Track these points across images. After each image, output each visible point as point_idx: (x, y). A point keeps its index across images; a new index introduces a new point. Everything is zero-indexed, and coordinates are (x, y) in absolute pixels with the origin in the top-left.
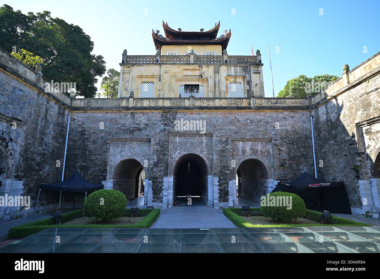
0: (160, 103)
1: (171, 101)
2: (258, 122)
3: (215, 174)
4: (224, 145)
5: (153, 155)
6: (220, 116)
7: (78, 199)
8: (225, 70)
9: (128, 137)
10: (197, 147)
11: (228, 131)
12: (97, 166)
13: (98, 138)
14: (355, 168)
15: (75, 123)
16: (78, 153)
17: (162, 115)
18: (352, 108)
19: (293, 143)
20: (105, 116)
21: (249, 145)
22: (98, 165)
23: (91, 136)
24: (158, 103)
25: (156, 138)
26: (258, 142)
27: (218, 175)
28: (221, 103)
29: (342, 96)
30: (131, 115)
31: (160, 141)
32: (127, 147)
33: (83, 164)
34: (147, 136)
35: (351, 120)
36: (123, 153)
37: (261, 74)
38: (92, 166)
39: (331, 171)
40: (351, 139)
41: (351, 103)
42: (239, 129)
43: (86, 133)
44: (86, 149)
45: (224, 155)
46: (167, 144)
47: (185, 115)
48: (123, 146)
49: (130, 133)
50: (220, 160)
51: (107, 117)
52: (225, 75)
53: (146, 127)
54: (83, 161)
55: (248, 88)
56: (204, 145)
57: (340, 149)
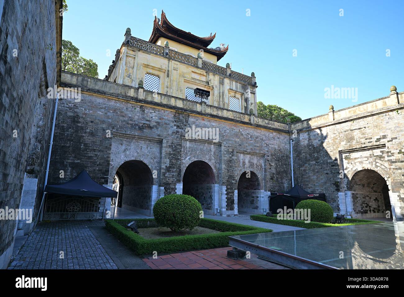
0: (173, 102)
1: (183, 102)
2: (256, 138)
3: (223, 183)
4: (231, 156)
5: (166, 158)
6: (227, 127)
7: (71, 208)
8: (228, 84)
9: (136, 134)
10: (206, 154)
11: (234, 142)
12: (96, 166)
13: (97, 129)
14: (335, 183)
15: (64, 104)
16: (68, 145)
17: (175, 116)
18: (337, 139)
19: (279, 160)
20: (107, 103)
21: (248, 158)
22: (98, 164)
23: (87, 126)
24: (170, 101)
25: (169, 140)
26: (254, 156)
27: (226, 183)
28: (228, 115)
29: (327, 129)
30: (140, 108)
31: (172, 143)
32: (133, 146)
33: (76, 161)
34: (159, 136)
35: (335, 148)
36: (128, 153)
37: (255, 95)
38: (89, 165)
39: (310, 185)
40: (334, 162)
41: (336, 135)
42: (242, 142)
43: (80, 120)
44: (80, 141)
45: (231, 165)
46: (180, 147)
47: (197, 120)
48: (128, 143)
49: (139, 130)
50: (227, 170)
51: (109, 105)
52: (228, 88)
53: (158, 126)
54: (75, 157)
55: (246, 106)
56: (212, 153)
57: (322, 169)
